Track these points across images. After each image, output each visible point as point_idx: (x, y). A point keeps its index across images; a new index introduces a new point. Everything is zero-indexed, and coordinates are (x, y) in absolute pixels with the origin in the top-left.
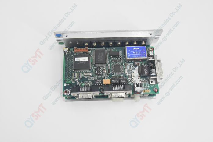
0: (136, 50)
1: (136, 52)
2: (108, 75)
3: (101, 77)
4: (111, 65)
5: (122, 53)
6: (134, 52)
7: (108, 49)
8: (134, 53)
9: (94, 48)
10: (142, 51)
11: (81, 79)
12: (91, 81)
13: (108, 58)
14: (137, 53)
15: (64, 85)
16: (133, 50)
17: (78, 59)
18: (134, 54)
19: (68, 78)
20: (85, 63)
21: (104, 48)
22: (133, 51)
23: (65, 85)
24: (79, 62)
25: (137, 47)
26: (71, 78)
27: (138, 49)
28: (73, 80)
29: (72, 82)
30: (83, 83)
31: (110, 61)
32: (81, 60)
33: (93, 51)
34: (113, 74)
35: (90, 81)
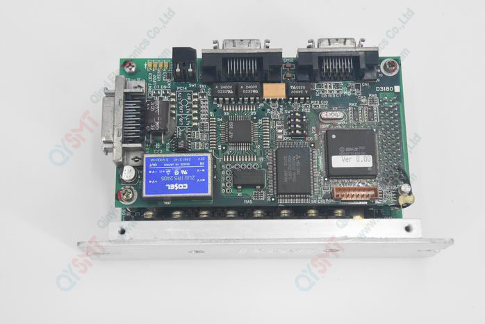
0: (179, 182)
1: (180, 174)
2: (269, 116)
3: (289, 108)
4: (258, 147)
5: (223, 185)
6: (184, 175)
7: (269, 199)
8: (185, 172)
9: (314, 202)
10: (159, 179)
11: (350, 104)
12: (320, 98)
13: (267, 167)
14: (177, 173)
15: (401, 89)
16: (188, 182)
17: (364, 161)
18: (184, 169)
19: (390, 109)
20: (342, 149)
21: (281, 202)
22: (187, 178)
23: (397, 89)
24: (360, 152)
25: (174, 191)
26: (381, 109)
27: (171, 187)
28: (372, 101)
29: (378, 96)
30: (345, 93)
31: (262, 158)
32: (354, 158)
33: (316, 192)
34: (253, 116)
35: (325, 99)
